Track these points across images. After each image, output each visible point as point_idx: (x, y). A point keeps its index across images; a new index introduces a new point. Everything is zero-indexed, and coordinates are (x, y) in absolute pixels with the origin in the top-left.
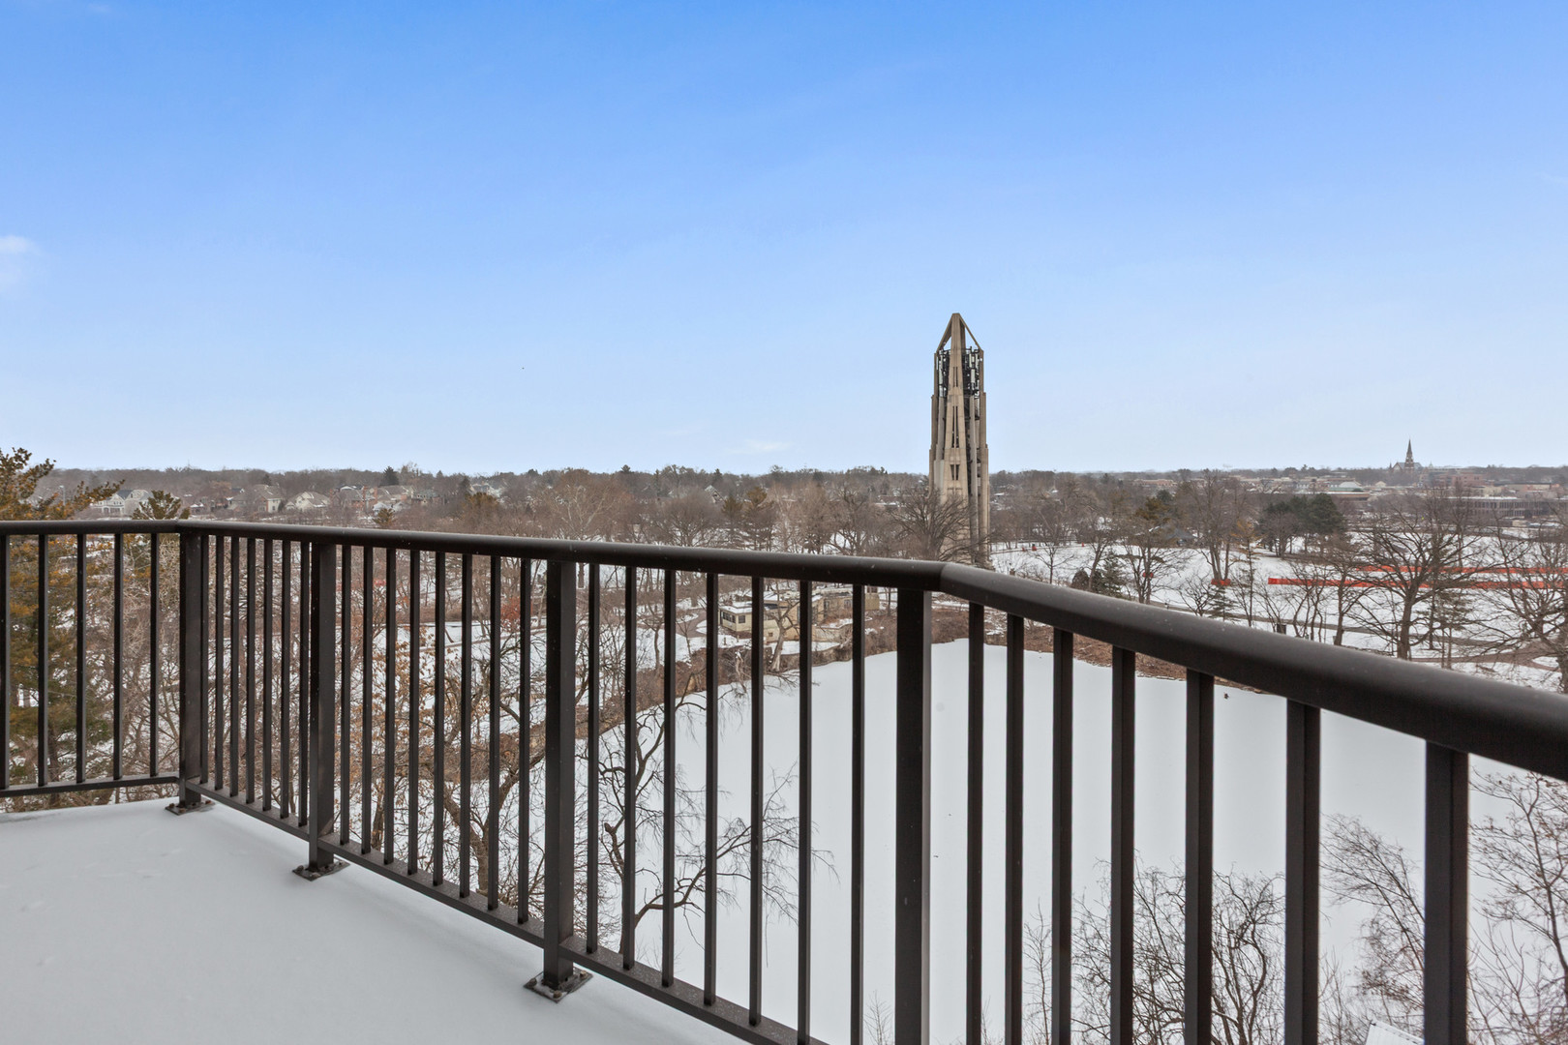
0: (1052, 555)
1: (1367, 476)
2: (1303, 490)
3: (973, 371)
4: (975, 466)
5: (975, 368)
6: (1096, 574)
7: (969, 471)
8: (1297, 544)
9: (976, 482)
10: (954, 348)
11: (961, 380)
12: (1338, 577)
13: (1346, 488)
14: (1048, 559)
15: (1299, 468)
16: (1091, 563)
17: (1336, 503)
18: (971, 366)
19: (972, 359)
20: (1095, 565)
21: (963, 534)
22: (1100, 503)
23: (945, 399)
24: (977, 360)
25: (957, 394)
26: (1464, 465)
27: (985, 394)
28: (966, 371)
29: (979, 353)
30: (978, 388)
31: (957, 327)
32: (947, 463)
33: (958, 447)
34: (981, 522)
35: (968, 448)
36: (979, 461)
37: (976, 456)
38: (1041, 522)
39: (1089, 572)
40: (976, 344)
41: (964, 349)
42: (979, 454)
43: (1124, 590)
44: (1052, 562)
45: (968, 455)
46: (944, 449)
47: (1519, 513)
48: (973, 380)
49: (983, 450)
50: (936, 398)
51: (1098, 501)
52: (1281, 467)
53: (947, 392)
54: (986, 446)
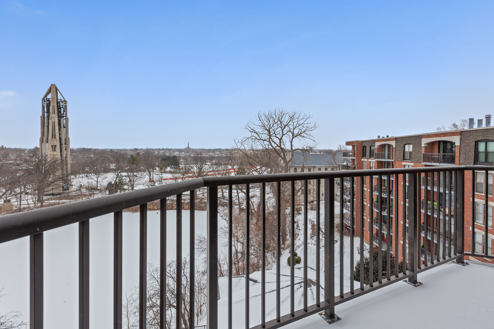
0: (97, 178)
1: (180, 151)
2: (168, 154)
3: (62, 109)
4: (64, 146)
5: (63, 107)
6: (116, 183)
7: (61, 148)
8: (168, 169)
9: (64, 152)
10: (53, 98)
11: (56, 111)
12: (182, 177)
13: (177, 154)
14: (96, 179)
15: (165, 148)
16: (115, 179)
17: (177, 157)
18: (61, 106)
19: (61, 104)
20: (116, 180)
21: (59, 173)
22: (112, 159)
23: (48, 118)
24: (64, 105)
25: (54, 118)
26: (198, 148)
27: (68, 118)
28: (59, 108)
29: (65, 102)
30: (64, 115)
31: (53, 89)
32: (49, 144)
33: (55, 138)
34: (67, 168)
35: (60, 139)
36: (65, 144)
37: (64, 142)
38: (89, 166)
39: (113, 182)
40: (63, 98)
41: (57, 99)
42: (65, 141)
43: (126, 187)
44: (98, 180)
45: (60, 142)
46: (48, 139)
47: (208, 159)
48: (62, 112)
49: (67, 140)
50: (43, 117)
51: (111, 159)
52: (161, 148)
53: (49, 115)
54: (69, 138)
